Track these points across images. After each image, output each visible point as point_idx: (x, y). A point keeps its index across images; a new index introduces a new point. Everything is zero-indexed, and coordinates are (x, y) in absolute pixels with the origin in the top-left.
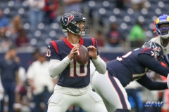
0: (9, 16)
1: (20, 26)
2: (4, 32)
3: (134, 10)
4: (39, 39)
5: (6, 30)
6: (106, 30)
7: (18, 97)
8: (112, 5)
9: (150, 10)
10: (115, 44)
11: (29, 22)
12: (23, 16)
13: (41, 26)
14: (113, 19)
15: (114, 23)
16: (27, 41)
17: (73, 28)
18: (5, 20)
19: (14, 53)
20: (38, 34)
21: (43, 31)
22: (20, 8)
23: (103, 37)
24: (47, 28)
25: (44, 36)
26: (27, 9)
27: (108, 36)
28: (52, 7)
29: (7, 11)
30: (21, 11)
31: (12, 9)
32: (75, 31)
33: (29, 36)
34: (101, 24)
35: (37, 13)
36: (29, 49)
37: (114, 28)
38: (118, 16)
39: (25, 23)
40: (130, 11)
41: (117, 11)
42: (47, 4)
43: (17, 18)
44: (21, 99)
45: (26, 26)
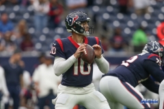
0: (14, 21)
1: (25, 30)
2: (10, 37)
3: (138, 15)
4: (43, 44)
5: (11, 34)
6: (110, 34)
7: (23, 101)
8: (116, 10)
9: (153, 15)
10: (118, 49)
11: (34, 27)
12: (28, 21)
13: (46, 31)
14: (116, 24)
15: (118, 28)
16: (32, 45)
17: (78, 28)
18: (10, 25)
19: (18, 57)
20: (42, 38)
21: (48, 36)
22: (26, 12)
23: (106, 42)
24: (51, 32)
25: (49, 40)
26: (32, 13)
27: (112, 41)
28: (56, 12)
29: (12, 16)
30: (26, 16)
31: (18, 13)
32: (79, 31)
33: (34, 40)
34: (105, 28)
35: (41, 18)
36: (34, 54)
37: (117, 33)
38: (121, 21)
39: (30, 27)
40: (134, 16)
41: (120, 16)
42: (52, 9)
43: (22, 23)
44: (26, 103)
45: (31, 31)
